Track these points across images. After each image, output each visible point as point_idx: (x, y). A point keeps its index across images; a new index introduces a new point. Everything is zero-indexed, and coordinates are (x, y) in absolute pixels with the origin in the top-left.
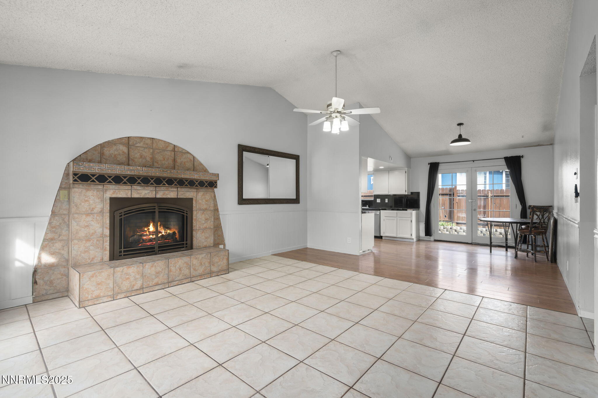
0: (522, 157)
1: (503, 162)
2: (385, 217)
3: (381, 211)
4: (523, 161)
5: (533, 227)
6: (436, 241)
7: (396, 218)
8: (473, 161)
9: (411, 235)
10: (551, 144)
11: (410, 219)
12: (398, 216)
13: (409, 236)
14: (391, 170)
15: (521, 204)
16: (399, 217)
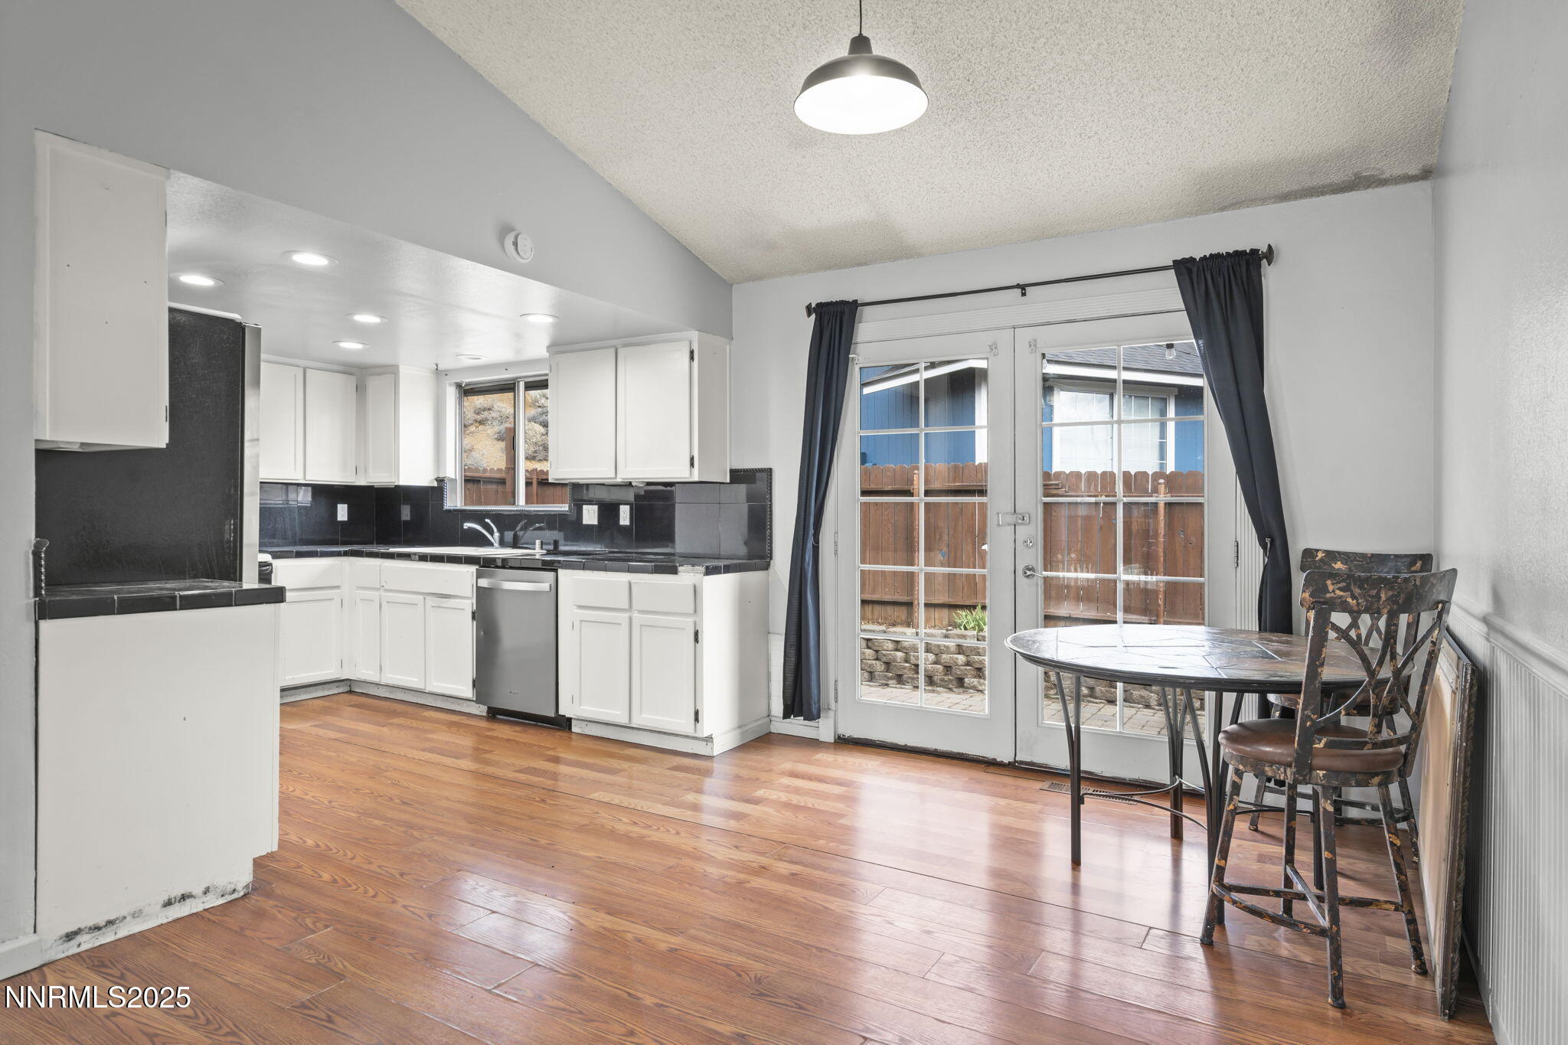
0: (1270, 255)
1: (1168, 292)
2: (580, 607)
3: (560, 571)
4: (1272, 279)
5: (1322, 731)
6: (844, 743)
7: (626, 615)
8: (1023, 288)
9: (697, 720)
10: (1426, 174)
11: (688, 624)
12: (635, 606)
13: (685, 725)
14: (626, 345)
15: (1263, 545)
16: (640, 612)
